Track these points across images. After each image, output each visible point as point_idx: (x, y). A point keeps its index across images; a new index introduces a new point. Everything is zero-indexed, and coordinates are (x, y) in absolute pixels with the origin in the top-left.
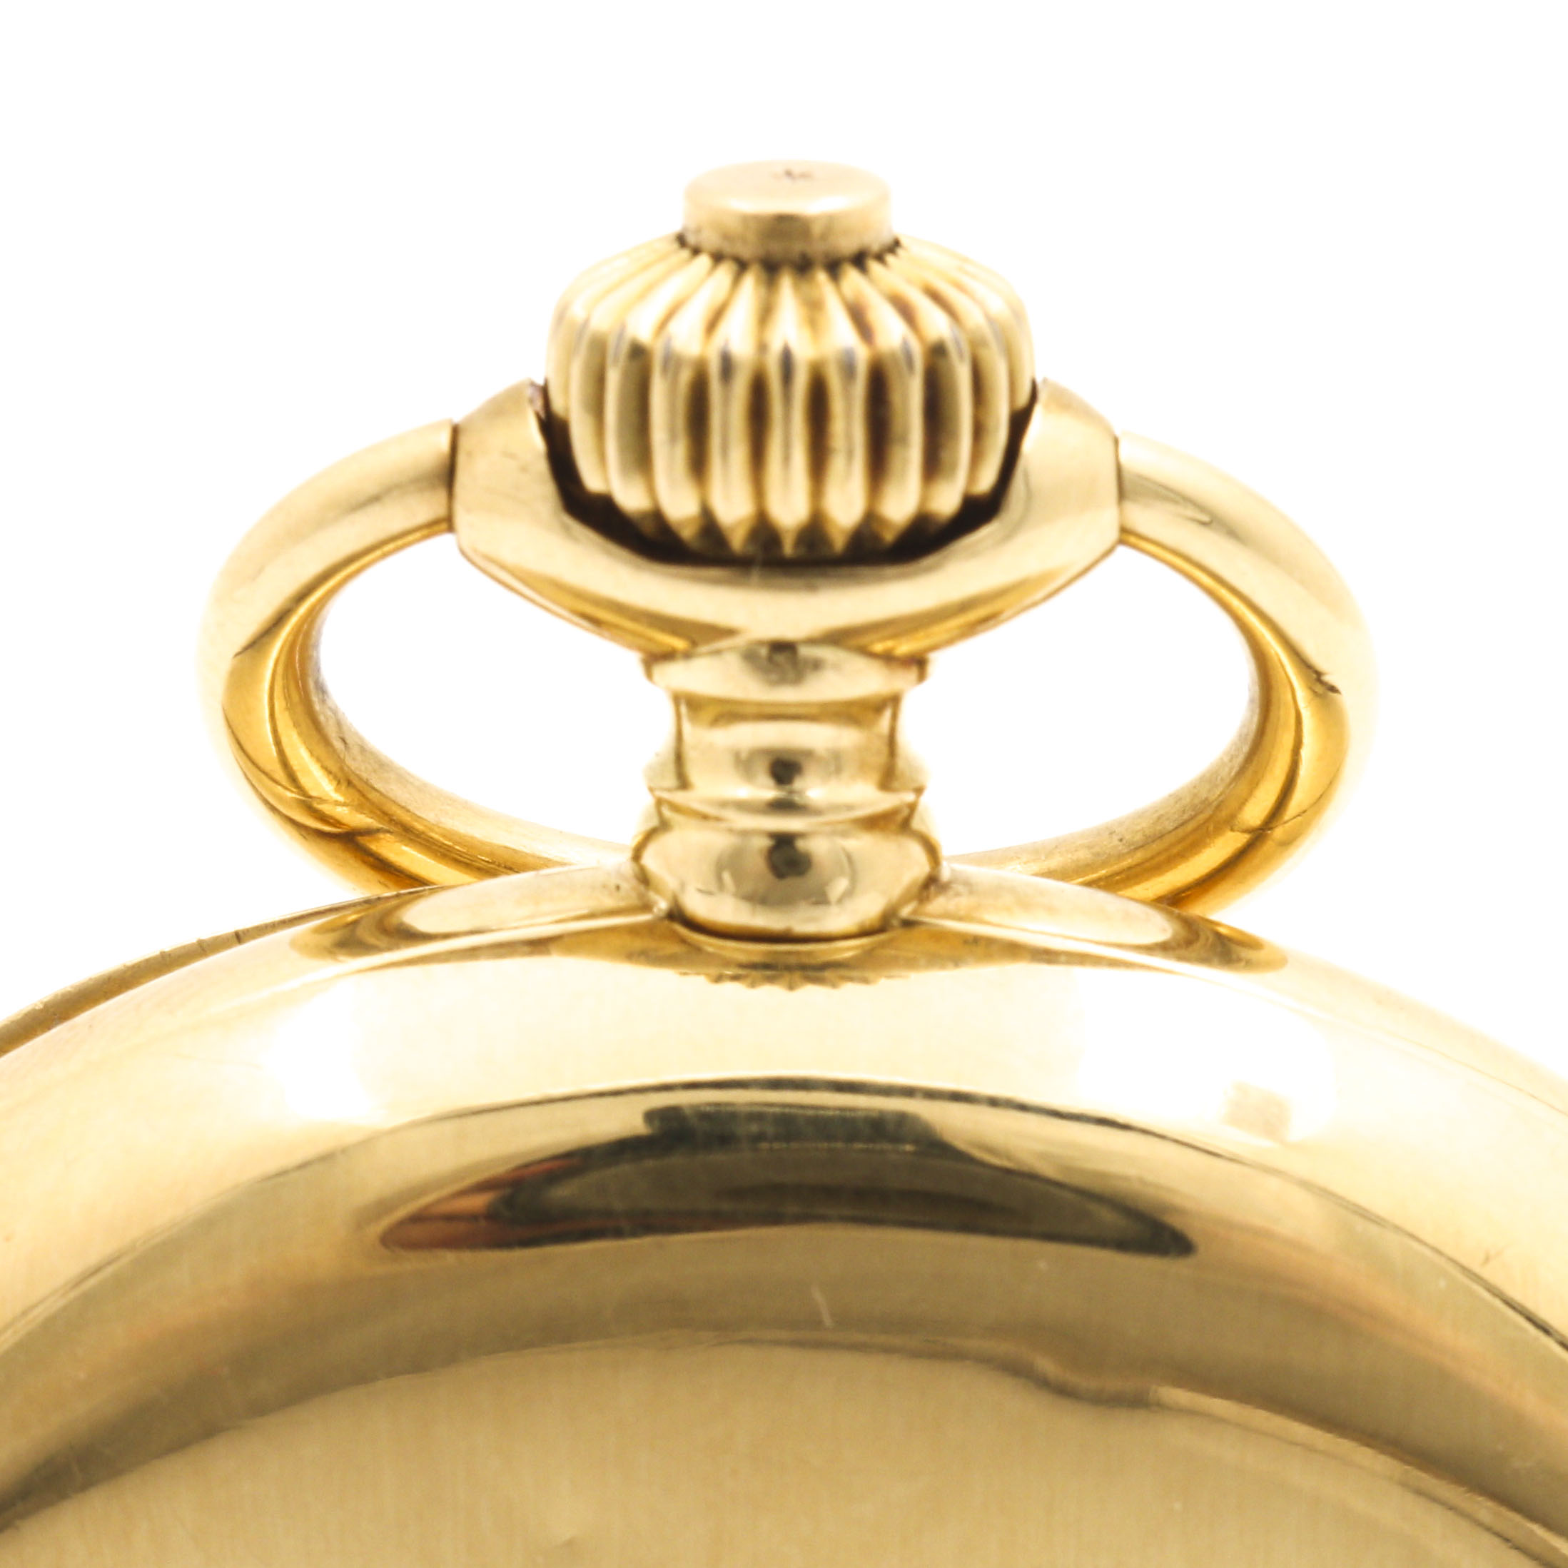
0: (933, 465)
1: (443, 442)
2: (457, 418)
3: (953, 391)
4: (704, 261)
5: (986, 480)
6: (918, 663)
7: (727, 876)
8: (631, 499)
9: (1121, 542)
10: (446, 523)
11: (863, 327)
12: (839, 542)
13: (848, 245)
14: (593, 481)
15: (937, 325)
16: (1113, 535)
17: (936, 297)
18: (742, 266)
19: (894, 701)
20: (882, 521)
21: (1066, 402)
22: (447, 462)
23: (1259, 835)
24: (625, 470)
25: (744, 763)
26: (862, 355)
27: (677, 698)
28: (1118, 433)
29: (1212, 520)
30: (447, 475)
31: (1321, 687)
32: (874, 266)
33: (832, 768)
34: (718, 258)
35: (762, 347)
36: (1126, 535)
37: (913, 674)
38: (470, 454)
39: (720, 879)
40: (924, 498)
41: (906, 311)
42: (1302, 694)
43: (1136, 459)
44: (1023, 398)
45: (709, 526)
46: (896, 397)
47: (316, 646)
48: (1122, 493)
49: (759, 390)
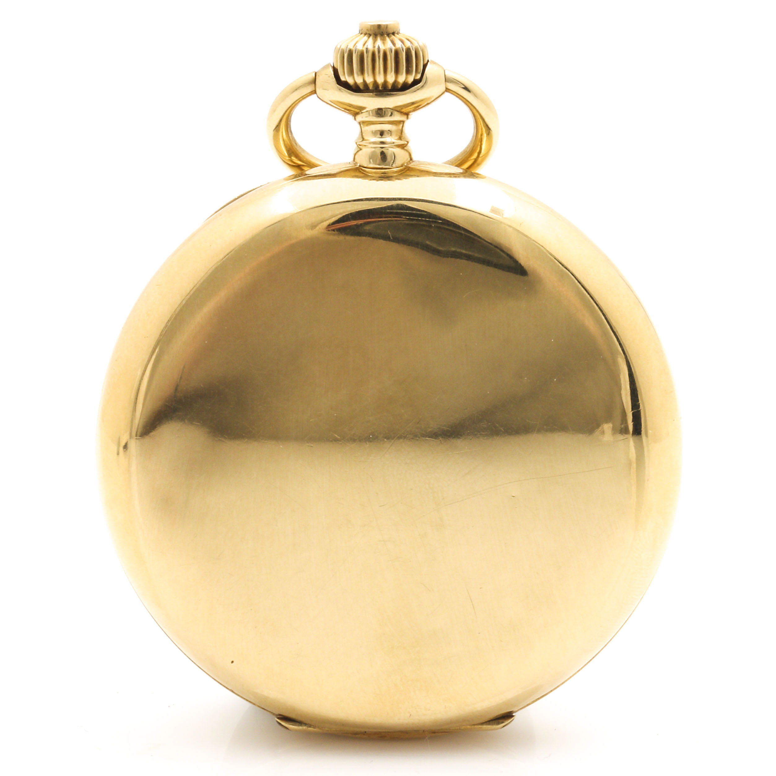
0: (408, 72)
1: (314, 75)
2: (316, 71)
3: (412, 56)
4: (362, 35)
5: (418, 77)
6: (407, 114)
7: (371, 160)
8: (350, 81)
9: (446, 91)
10: (314, 92)
11: (394, 44)
12: (390, 87)
13: (391, 31)
14: (343, 79)
15: (408, 44)
16: (444, 89)
17: (408, 40)
18: (370, 35)
19: (403, 122)
20: (399, 83)
21: (434, 63)
22: (314, 79)
23: (476, 160)
24: (349, 75)
25: (374, 133)
26: (393, 48)
27: (360, 123)
28: (445, 69)
29: (466, 88)
30: (314, 81)
31: (488, 129)
32: (396, 35)
33: (390, 134)
34: (365, 34)
35: (374, 47)
36: (447, 90)
37: (406, 117)
38: (319, 76)
39: (370, 162)
40: (406, 78)
41: (402, 41)
42: (484, 130)
43: (449, 74)
44: (426, 62)
45: (365, 83)
46: (400, 57)
47: (290, 121)
48: (445, 81)
49: (373, 54)
